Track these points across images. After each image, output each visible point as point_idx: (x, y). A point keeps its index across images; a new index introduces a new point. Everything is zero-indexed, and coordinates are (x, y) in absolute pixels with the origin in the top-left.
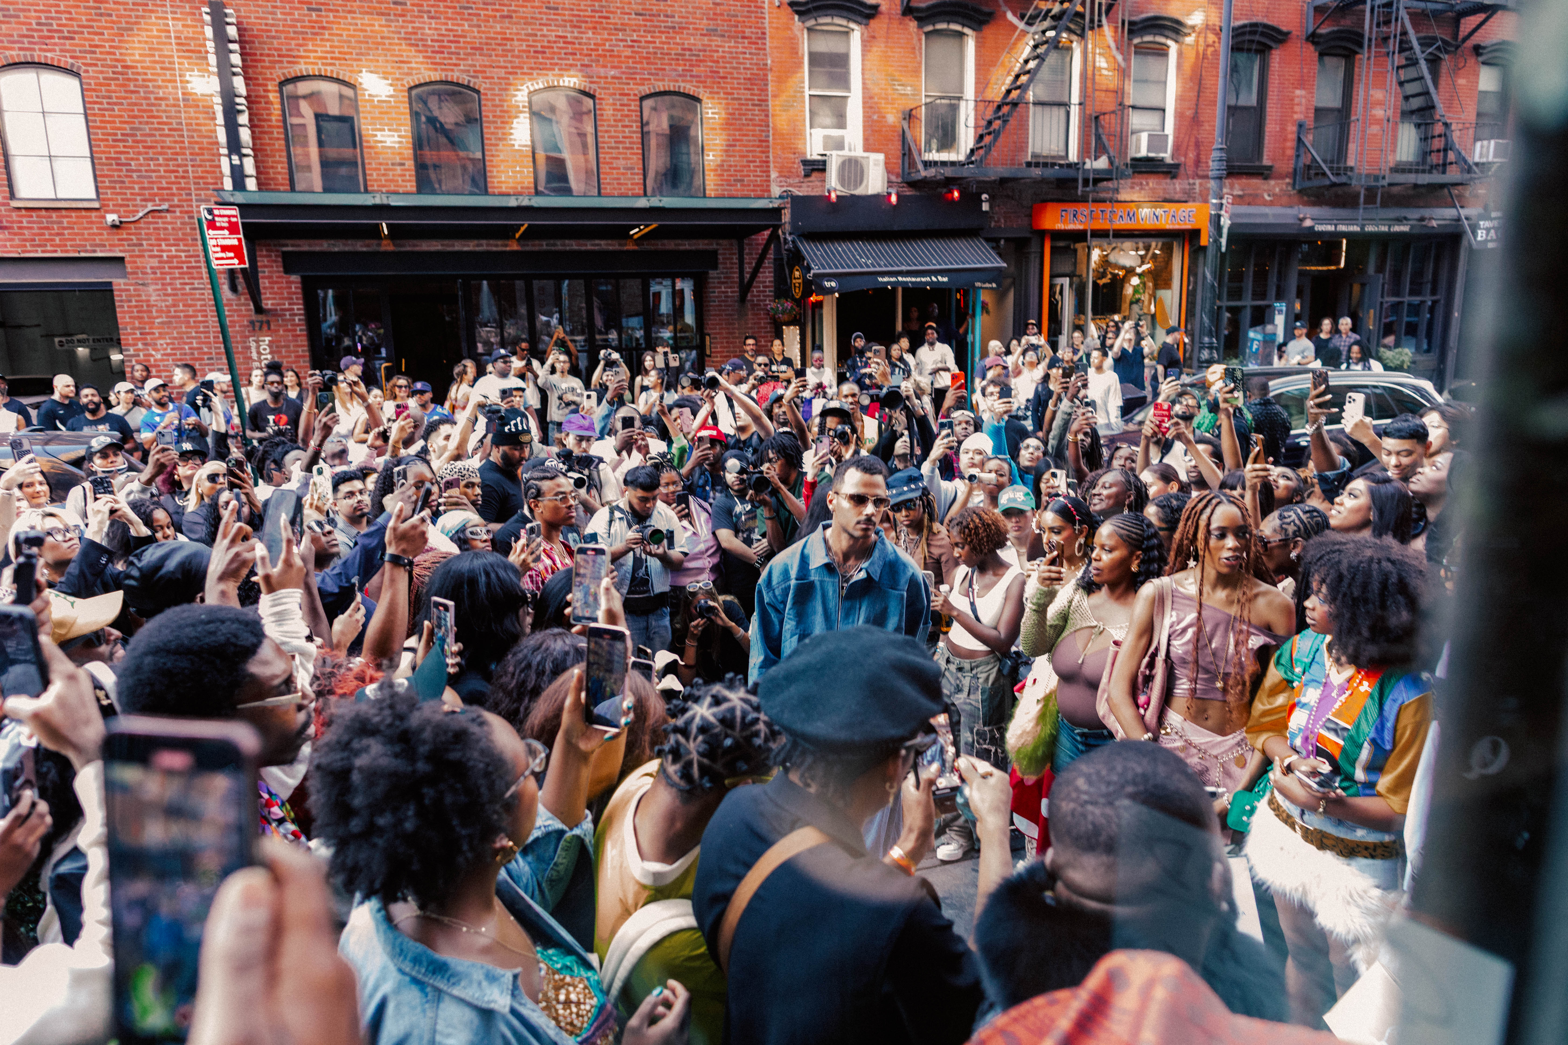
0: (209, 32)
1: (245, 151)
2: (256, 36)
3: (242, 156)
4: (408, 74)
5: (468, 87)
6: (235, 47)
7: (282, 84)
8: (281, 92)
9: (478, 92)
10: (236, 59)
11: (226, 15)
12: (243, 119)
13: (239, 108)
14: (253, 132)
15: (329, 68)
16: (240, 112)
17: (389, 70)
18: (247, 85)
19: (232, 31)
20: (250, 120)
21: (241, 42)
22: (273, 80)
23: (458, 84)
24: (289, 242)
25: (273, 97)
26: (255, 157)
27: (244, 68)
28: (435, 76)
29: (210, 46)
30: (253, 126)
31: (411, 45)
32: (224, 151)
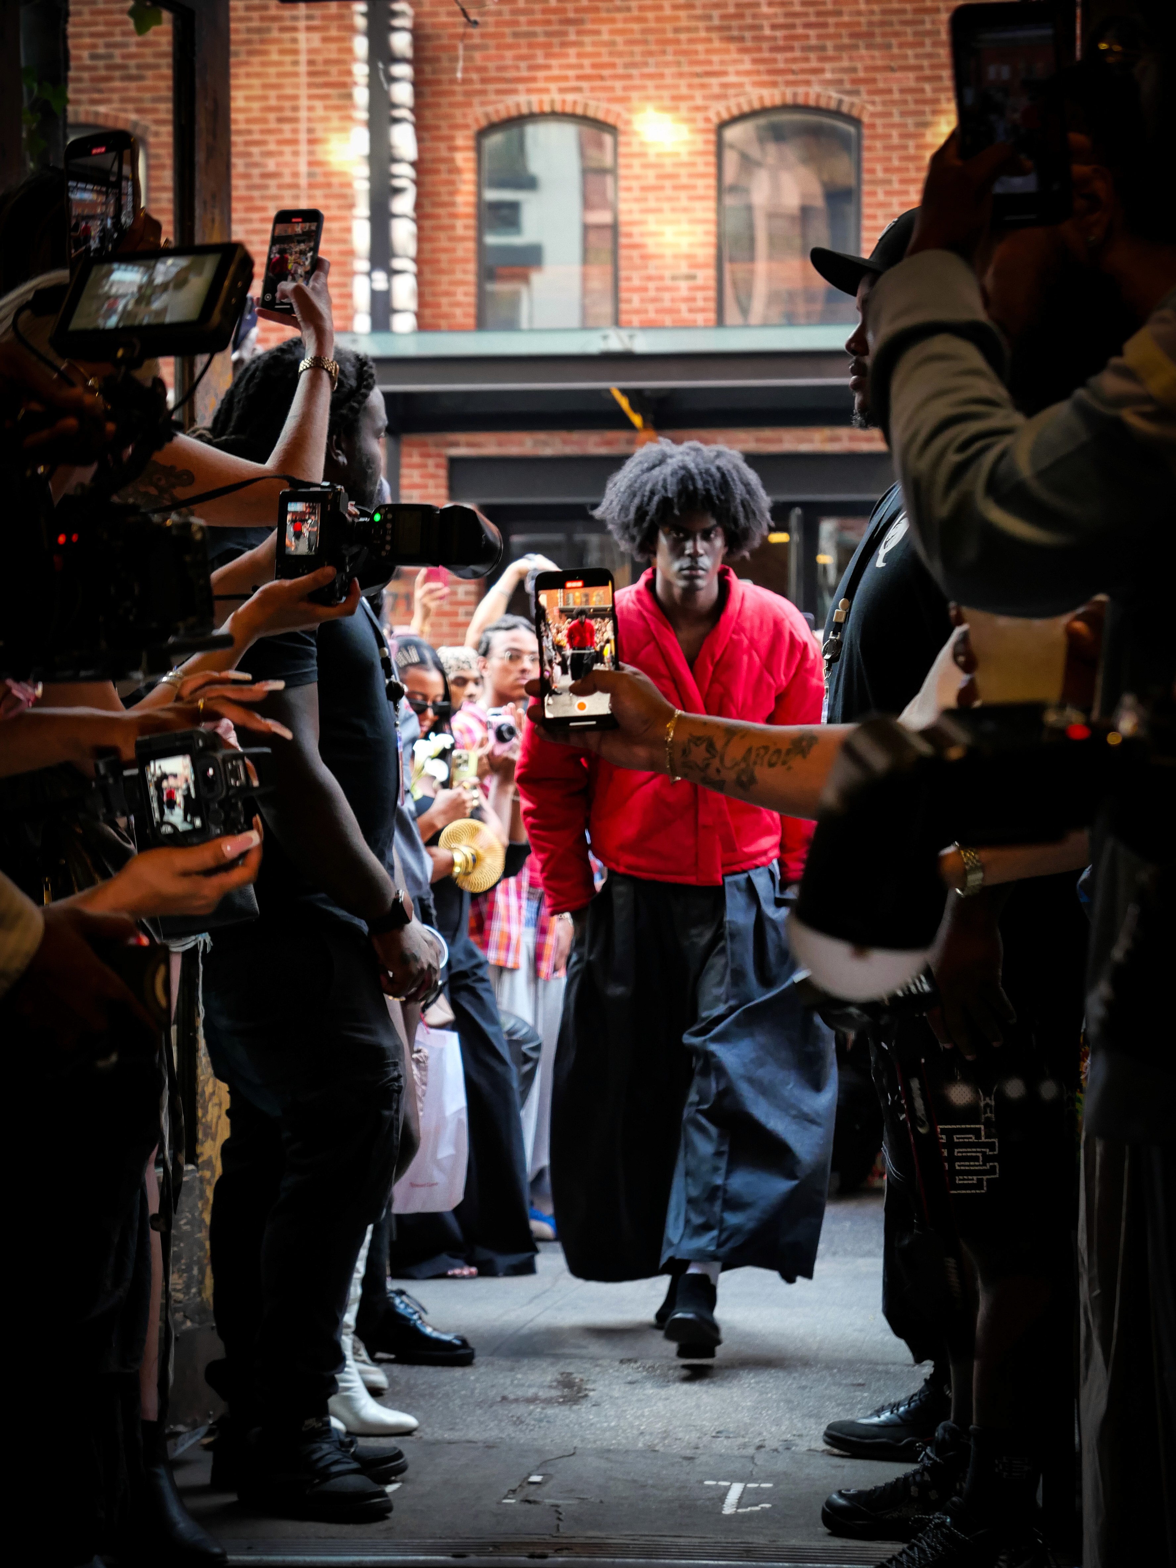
0: (361, 45)
1: (397, 264)
2: (444, 48)
3: (392, 273)
4: (718, 97)
5: (837, 114)
6: (402, 70)
7: (482, 134)
8: (478, 149)
9: (856, 122)
10: (403, 93)
11: (394, 14)
12: (404, 204)
13: (397, 183)
14: (420, 228)
15: (570, 97)
16: (398, 191)
17: (684, 91)
18: (420, 140)
19: (401, 42)
20: (418, 206)
21: (418, 61)
22: (466, 126)
23: (817, 110)
24: (461, 437)
25: (464, 159)
26: (419, 275)
27: (416, 110)
28: (772, 96)
29: (361, 71)
30: (421, 214)
31: (730, 39)
32: (362, 265)
